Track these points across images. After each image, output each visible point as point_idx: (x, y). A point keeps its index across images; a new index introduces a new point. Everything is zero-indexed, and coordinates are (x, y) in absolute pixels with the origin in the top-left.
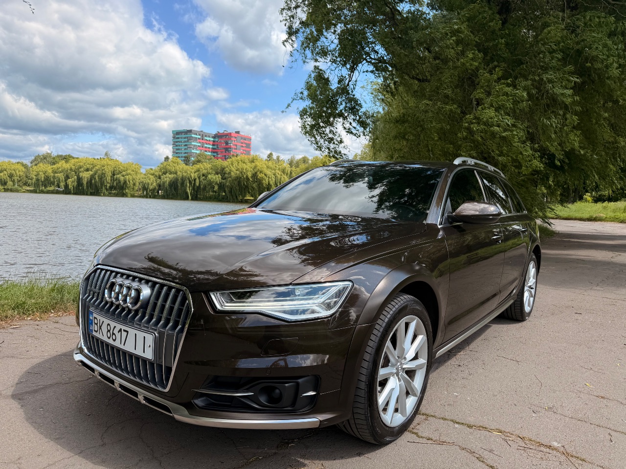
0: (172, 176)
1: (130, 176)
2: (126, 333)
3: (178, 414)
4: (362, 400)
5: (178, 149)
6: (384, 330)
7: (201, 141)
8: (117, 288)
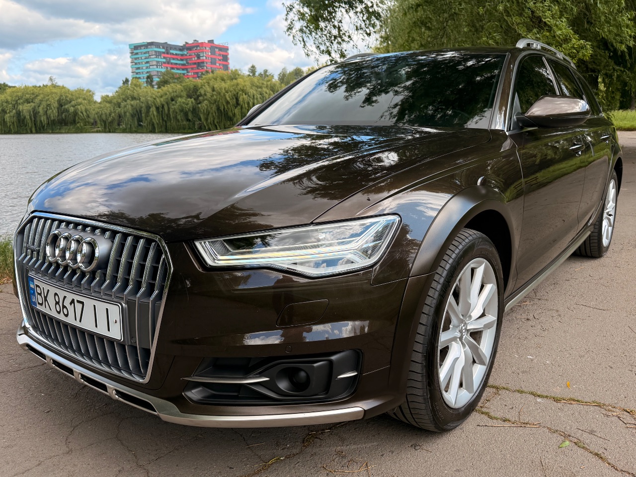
0: (134, 102)
1: (81, 106)
2: (81, 305)
3: (165, 412)
4: (419, 377)
5: (138, 68)
6: (445, 280)
7: (166, 55)
8: (63, 243)
